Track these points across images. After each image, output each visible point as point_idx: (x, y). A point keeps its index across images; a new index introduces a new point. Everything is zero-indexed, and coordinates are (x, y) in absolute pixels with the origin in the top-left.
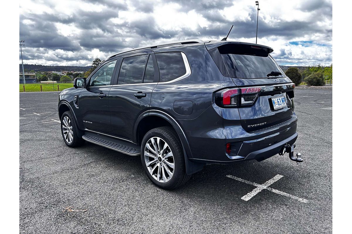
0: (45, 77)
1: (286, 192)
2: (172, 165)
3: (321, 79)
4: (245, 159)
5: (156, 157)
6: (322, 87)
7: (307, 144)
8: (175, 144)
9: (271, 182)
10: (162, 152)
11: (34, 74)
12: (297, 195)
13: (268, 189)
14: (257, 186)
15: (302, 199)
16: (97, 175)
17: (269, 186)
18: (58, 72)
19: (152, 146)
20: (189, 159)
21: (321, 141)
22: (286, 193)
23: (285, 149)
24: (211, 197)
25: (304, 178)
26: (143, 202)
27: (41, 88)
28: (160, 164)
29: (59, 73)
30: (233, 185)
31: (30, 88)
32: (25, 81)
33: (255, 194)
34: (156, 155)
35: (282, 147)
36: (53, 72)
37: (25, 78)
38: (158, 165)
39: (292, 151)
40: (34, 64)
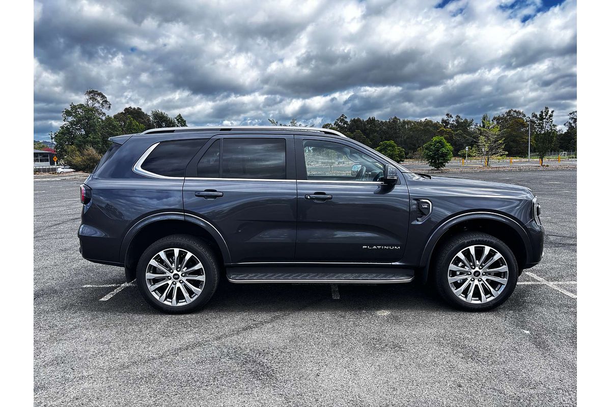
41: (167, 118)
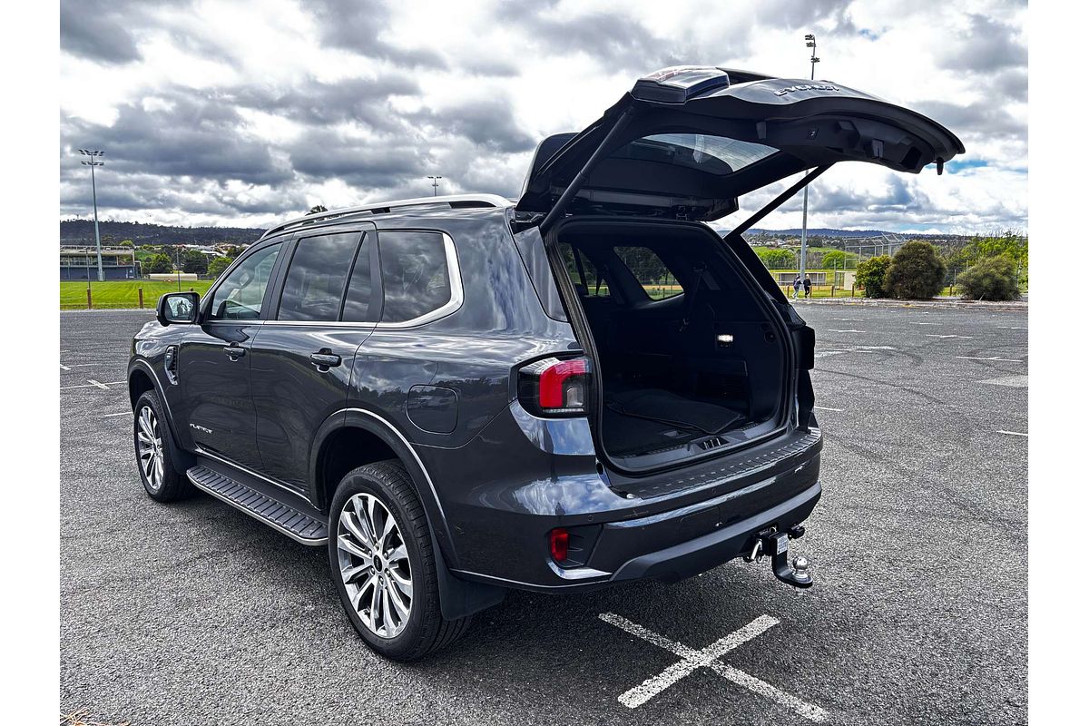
0: (165, 261)
1: (767, 681)
2: (407, 585)
3: (1006, 279)
4: (612, 579)
5: (368, 557)
6: (1009, 304)
7: (892, 509)
8: (414, 522)
9: (733, 641)
10: (381, 542)
11: (131, 252)
12: (800, 693)
13: (715, 668)
14: (683, 654)
15: (809, 708)
16: (204, 600)
17: (721, 658)
18: (203, 247)
19: (355, 520)
20: (451, 573)
21: (942, 497)
22: (765, 685)
23: (760, 543)
24: (526, 690)
25: (842, 630)
26: (309, 704)
27: (141, 296)
28: (380, 577)
29: (205, 250)
30: (607, 651)
31: (111, 295)
32: (101, 273)
33: (666, 686)
34: (367, 551)
35: (751, 537)
36: (189, 246)
37: (103, 264)
38: (374, 580)
39: (780, 550)
40: (133, 221)
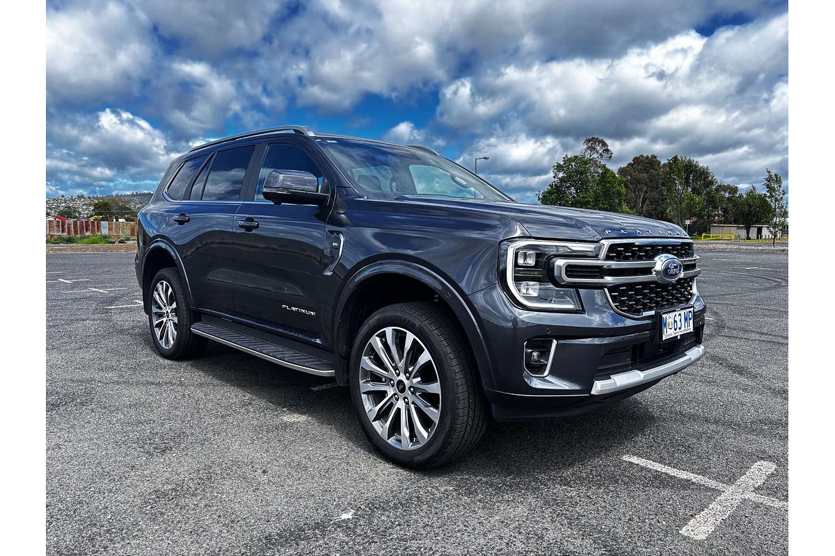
41: (696, 166)
